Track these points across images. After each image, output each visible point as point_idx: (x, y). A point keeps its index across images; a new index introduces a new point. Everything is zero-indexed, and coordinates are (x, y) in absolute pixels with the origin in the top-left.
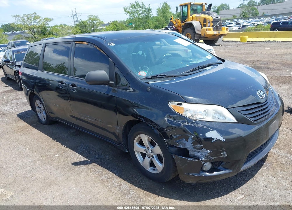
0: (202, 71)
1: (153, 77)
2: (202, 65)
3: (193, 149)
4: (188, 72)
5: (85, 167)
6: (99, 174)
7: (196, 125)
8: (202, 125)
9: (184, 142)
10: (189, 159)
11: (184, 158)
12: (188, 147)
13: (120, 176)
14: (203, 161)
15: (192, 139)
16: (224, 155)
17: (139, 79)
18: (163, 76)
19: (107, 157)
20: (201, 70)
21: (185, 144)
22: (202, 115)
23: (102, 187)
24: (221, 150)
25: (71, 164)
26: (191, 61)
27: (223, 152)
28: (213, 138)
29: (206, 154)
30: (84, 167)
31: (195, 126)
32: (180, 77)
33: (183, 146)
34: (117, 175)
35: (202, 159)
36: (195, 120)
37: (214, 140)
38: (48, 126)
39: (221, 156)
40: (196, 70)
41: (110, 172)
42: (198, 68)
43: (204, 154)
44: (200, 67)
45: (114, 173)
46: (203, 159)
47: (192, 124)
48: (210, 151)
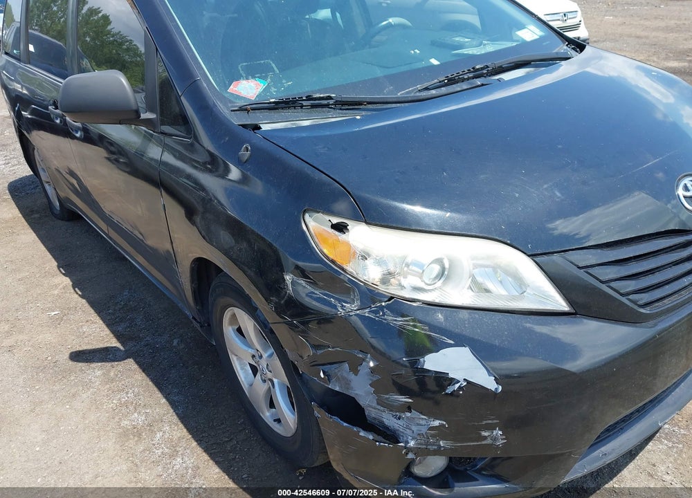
0: (483, 85)
1: (283, 105)
2: (489, 64)
3: (374, 404)
4: (427, 89)
5: (99, 373)
6: (126, 405)
7: (390, 318)
8: (414, 320)
9: (345, 374)
10: (362, 433)
11: (345, 424)
12: (357, 394)
13: (185, 419)
14: (409, 450)
15: (373, 370)
16: (495, 439)
17: (224, 110)
18: (325, 102)
19: (175, 342)
20: (478, 81)
21: (347, 383)
22: (421, 276)
23: (116, 455)
24: (484, 422)
25: (67, 355)
26: (461, 46)
27: (491, 428)
28: (451, 376)
29: (424, 430)
30: (96, 371)
31: (388, 324)
32: (394, 105)
33: (341, 387)
34: (177, 414)
35: (407, 442)
36: (392, 298)
37: (457, 386)
38: (66, 223)
39: (483, 443)
40: (463, 80)
41: (164, 400)
42: (471, 75)
43: (414, 428)
44: (482, 69)
45: (172, 404)
46: (412, 444)
47: (375, 312)
48: (437, 423)
